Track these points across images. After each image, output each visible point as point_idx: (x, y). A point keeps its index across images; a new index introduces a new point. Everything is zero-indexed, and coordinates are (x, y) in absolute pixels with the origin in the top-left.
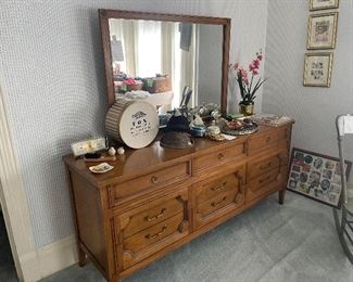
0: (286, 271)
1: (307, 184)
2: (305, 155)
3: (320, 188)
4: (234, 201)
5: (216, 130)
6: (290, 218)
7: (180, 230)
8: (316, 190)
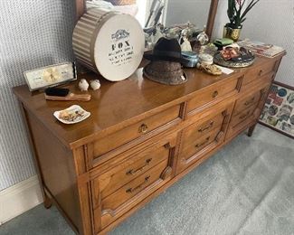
0: (266, 215)
1: (275, 117)
2: (280, 88)
3: (289, 122)
4: (216, 139)
5: (209, 60)
6: (261, 152)
7: (162, 176)
8: (284, 124)
